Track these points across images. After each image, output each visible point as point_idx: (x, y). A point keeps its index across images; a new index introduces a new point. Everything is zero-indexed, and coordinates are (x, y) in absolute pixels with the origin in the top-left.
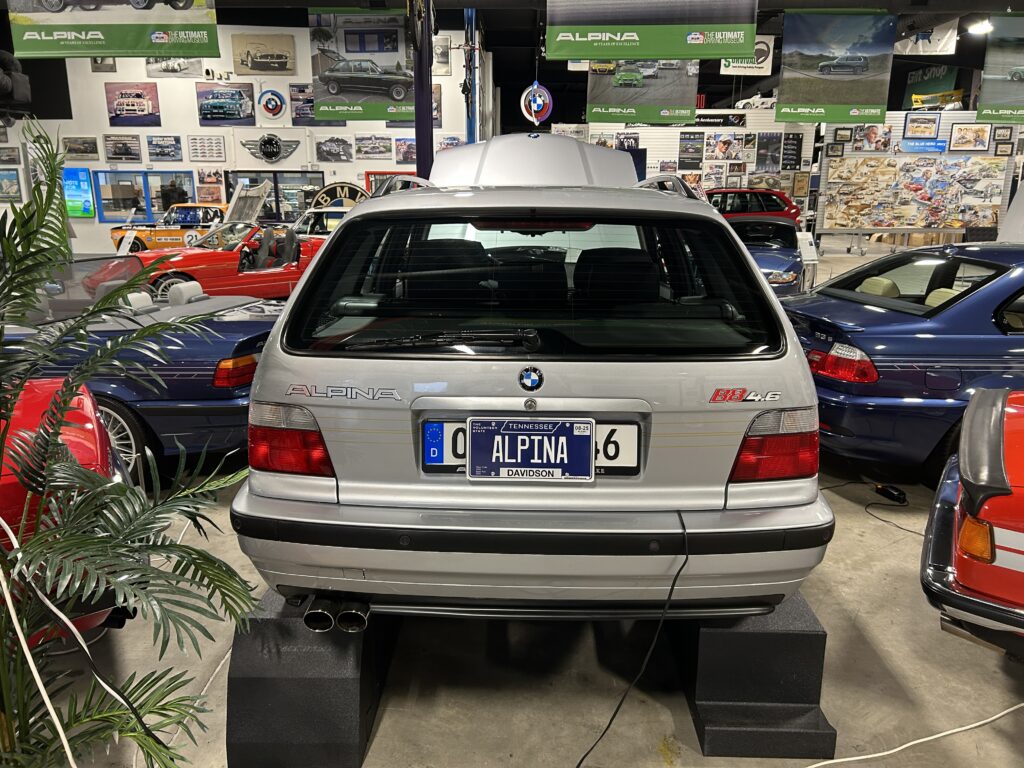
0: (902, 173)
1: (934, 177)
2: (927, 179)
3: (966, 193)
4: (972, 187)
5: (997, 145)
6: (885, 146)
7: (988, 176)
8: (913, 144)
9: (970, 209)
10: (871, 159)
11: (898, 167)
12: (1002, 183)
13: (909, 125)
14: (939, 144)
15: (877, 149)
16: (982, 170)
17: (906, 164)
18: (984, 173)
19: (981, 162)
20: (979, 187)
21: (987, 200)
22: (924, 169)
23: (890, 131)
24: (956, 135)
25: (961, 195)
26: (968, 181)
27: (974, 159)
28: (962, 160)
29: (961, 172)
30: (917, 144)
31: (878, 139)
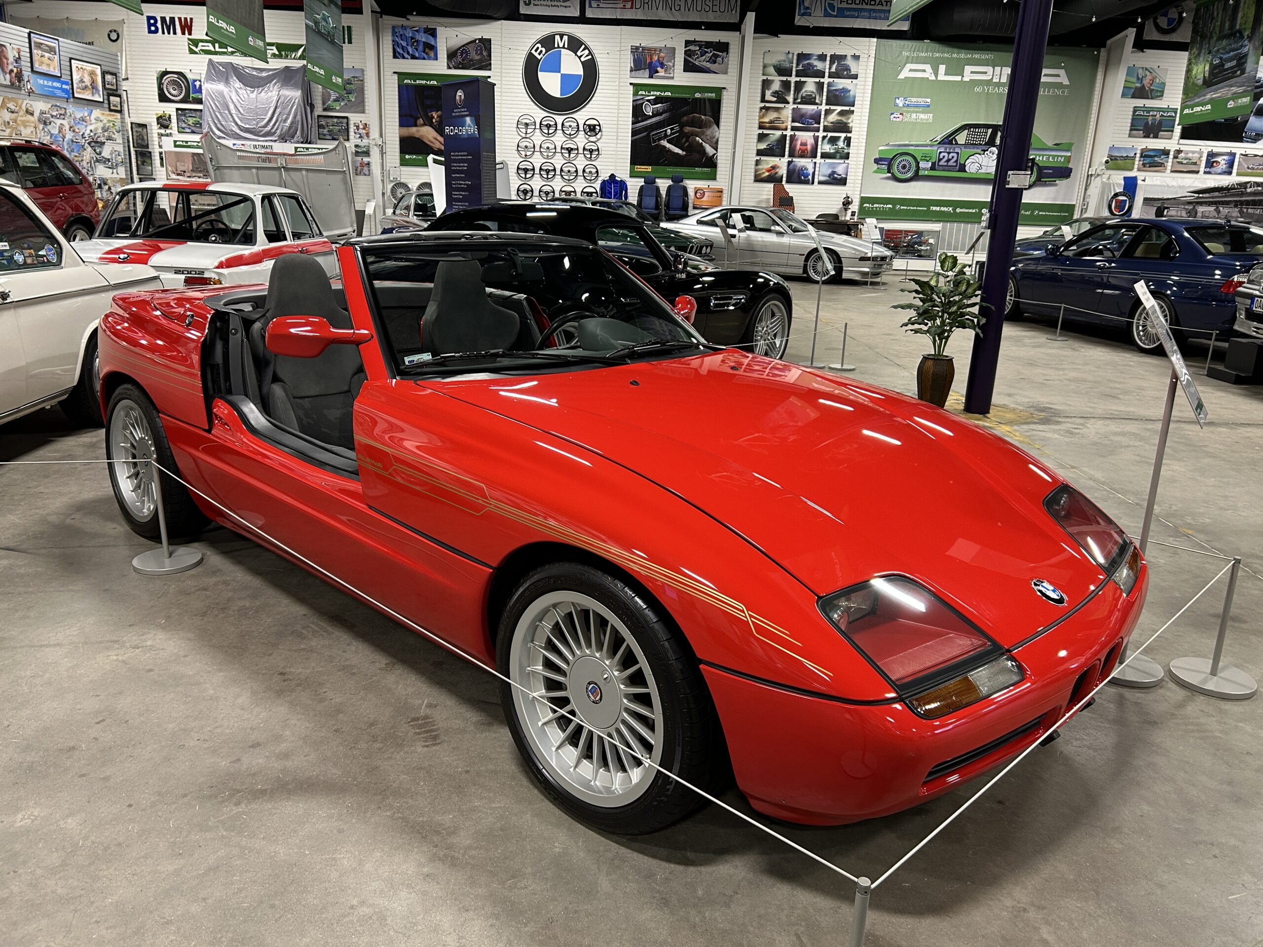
0: (41, 126)
1: (69, 136)
2: (64, 137)
3: (98, 161)
4: (100, 153)
5: (109, 95)
6: (19, 82)
7: (109, 139)
8: (41, 82)
9: (105, 184)
10: (10, 100)
11: (37, 114)
12: (120, 148)
13: (35, 51)
14: (64, 86)
15: (12, 84)
16: (105, 129)
17: (42, 113)
18: (106, 134)
19: (102, 118)
20: (106, 152)
21: (115, 171)
22: (59, 122)
23: (19, 58)
24: (76, 77)
25: (94, 163)
26: (96, 144)
27: (97, 113)
28: (86, 114)
29: (88, 132)
30: (46, 83)
31: (10, 67)
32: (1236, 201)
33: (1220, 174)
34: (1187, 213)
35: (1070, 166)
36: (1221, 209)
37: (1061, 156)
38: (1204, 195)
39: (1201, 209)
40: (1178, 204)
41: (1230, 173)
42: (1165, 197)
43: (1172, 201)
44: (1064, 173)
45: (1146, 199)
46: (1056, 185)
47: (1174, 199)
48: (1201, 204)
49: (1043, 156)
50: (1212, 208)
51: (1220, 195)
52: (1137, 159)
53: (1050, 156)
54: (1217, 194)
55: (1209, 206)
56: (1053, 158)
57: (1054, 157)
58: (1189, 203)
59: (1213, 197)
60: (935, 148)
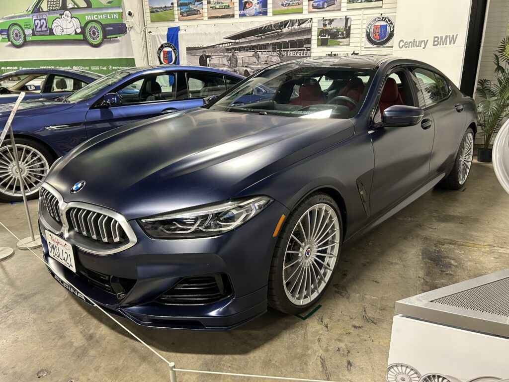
32: (273, 44)
33: (254, 15)
34: (228, 61)
35: (124, 23)
36: (260, 53)
37: (115, 13)
38: (241, 40)
39: (240, 55)
40: (217, 52)
41: (265, 13)
42: (205, 46)
43: (212, 49)
44: (121, 29)
45: (188, 49)
46: (118, 41)
47: (213, 46)
48: (239, 49)
49: (103, 14)
50: (250, 54)
51: (256, 38)
52: (176, 8)
53: (107, 14)
54: (253, 38)
55: (247, 51)
56: (110, 16)
57: (110, 14)
58: (228, 50)
59: (250, 42)
60: (31, 17)
